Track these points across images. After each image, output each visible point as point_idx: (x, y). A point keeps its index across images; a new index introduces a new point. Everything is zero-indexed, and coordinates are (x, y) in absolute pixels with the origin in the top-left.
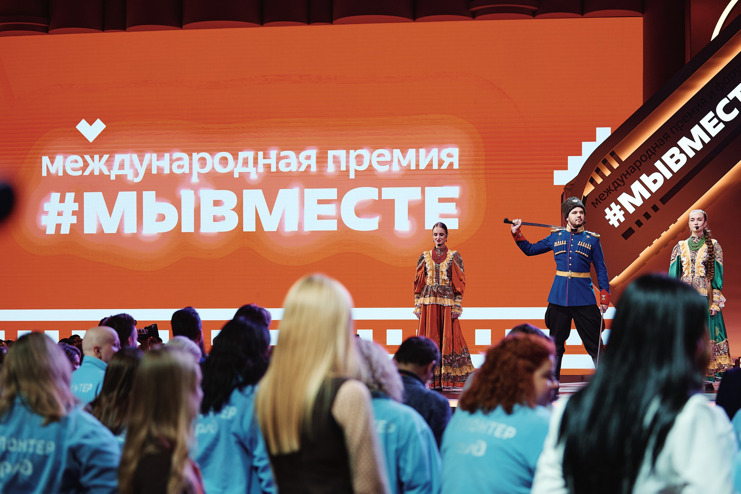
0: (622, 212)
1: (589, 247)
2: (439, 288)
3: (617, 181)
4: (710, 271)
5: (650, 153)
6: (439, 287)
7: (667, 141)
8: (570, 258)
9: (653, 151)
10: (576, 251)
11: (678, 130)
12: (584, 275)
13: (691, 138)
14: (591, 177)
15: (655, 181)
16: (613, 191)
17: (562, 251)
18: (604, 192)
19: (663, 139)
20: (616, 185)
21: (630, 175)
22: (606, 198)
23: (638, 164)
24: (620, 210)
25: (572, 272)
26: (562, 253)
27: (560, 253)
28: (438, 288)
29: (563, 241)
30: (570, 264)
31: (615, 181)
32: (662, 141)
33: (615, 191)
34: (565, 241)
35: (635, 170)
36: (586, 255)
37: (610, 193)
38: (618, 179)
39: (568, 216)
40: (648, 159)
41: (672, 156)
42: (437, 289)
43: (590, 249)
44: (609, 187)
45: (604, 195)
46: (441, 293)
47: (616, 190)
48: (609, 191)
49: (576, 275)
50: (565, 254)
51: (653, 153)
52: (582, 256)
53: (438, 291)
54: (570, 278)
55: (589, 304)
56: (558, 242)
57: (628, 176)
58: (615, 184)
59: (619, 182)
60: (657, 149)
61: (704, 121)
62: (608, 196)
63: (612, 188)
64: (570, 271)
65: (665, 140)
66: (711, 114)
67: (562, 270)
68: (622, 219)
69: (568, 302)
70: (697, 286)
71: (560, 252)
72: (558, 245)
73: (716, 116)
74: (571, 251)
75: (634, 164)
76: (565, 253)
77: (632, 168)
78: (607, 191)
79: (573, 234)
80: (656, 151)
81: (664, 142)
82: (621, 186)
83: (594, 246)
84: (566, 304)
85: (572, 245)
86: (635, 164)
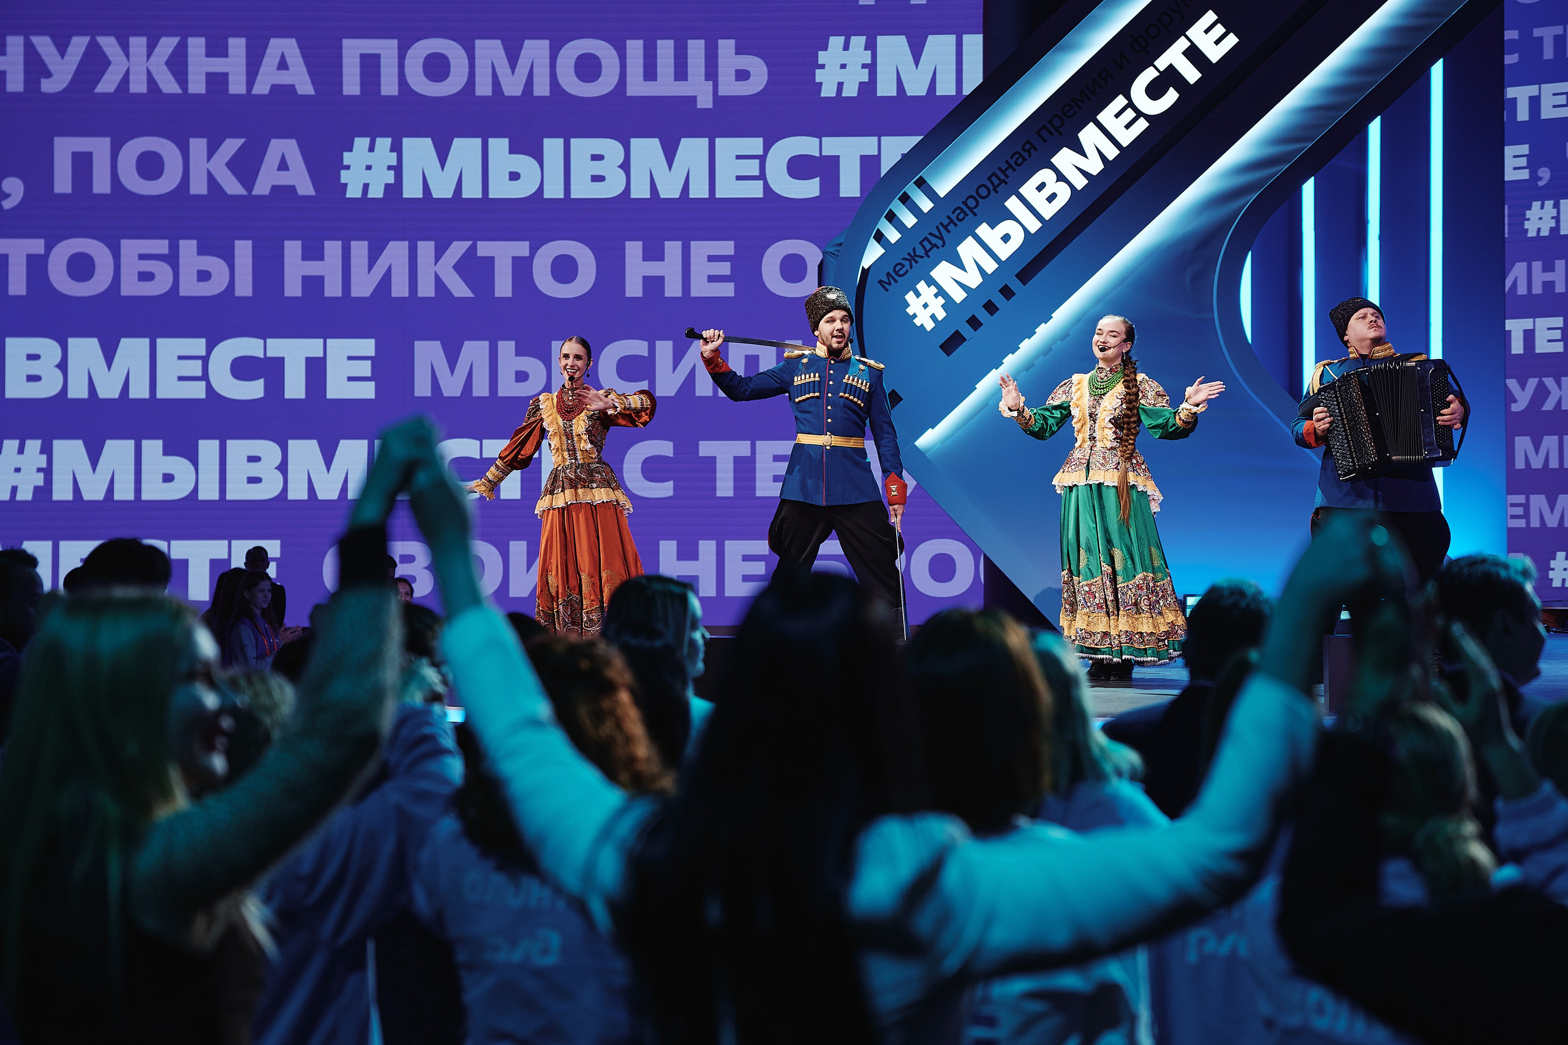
0: (941, 301)
1: (866, 386)
2: (578, 471)
3: (930, 237)
4: (1127, 441)
5: (996, 182)
6: (578, 468)
7: (1030, 155)
8: (829, 408)
9: (1002, 177)
10: (841, 394)
11: (1052, 134)
12: (855, 443)
13: (1079, 150)
14: (878, 229)
15: (1006, 238)
16: (922, 257)
17: (812, 394)
18: (904, 259)
19: (1022, 152)
20: (928, 246)
21: (956, 225)
22: (907, 271)
23: (971, 203)
24: (936, 296)
25: (833, 436)
26: (812, 397)
27: (808, 399)
28: (576, 470)
29: (812, 375)
30: (829, 420)
31: (926, 239)
32: (1021, 156)
33: (926, 257)
34: (817, 375)
35: (966, 214)
36: (859, 402)
37: (917, 262)
38: (931, 234)
39: (818, 327)
40: (992, 192)
41: (1041, 187)
42: (576, 473)
43: (867, 390)
44: (914, 249)
45: (903, 266)
46: (584, 479)
47: (929, 256)
48: (913, 258)
49: (841, 441)
50: (819, 400)
51: (1002, 181)
52: (852, 404)
53: (577, 477)
54: (828, 448)
55: (868, 501)
56: (803, 376)
57: (951, 227)
58: (925, 243)
59: (934, 240)
60: (1009, 172)
61: (1106, 116)
62: (911, 267)
63: (920, 251)
64: (828, 433)
65: (1026, 155)
66: (1120, 101)
67: (811, 432)
68: (941, 315)
69: (827, 496)
70: (1101, 467)
71: (807, 396)
72: (803, 382)
73: (1131, 105)
74: (830, 395)
75: (963, 202)
76: (817, 397)
77: (959, 211)
78: (909, 258)
79: (832, 362)
80: (1007, 177)
81: (1024, 159)
82: (938, 248)
83: (874, 387)
84: (821, 501)
85: (831, 383)
86: (965, 203)
